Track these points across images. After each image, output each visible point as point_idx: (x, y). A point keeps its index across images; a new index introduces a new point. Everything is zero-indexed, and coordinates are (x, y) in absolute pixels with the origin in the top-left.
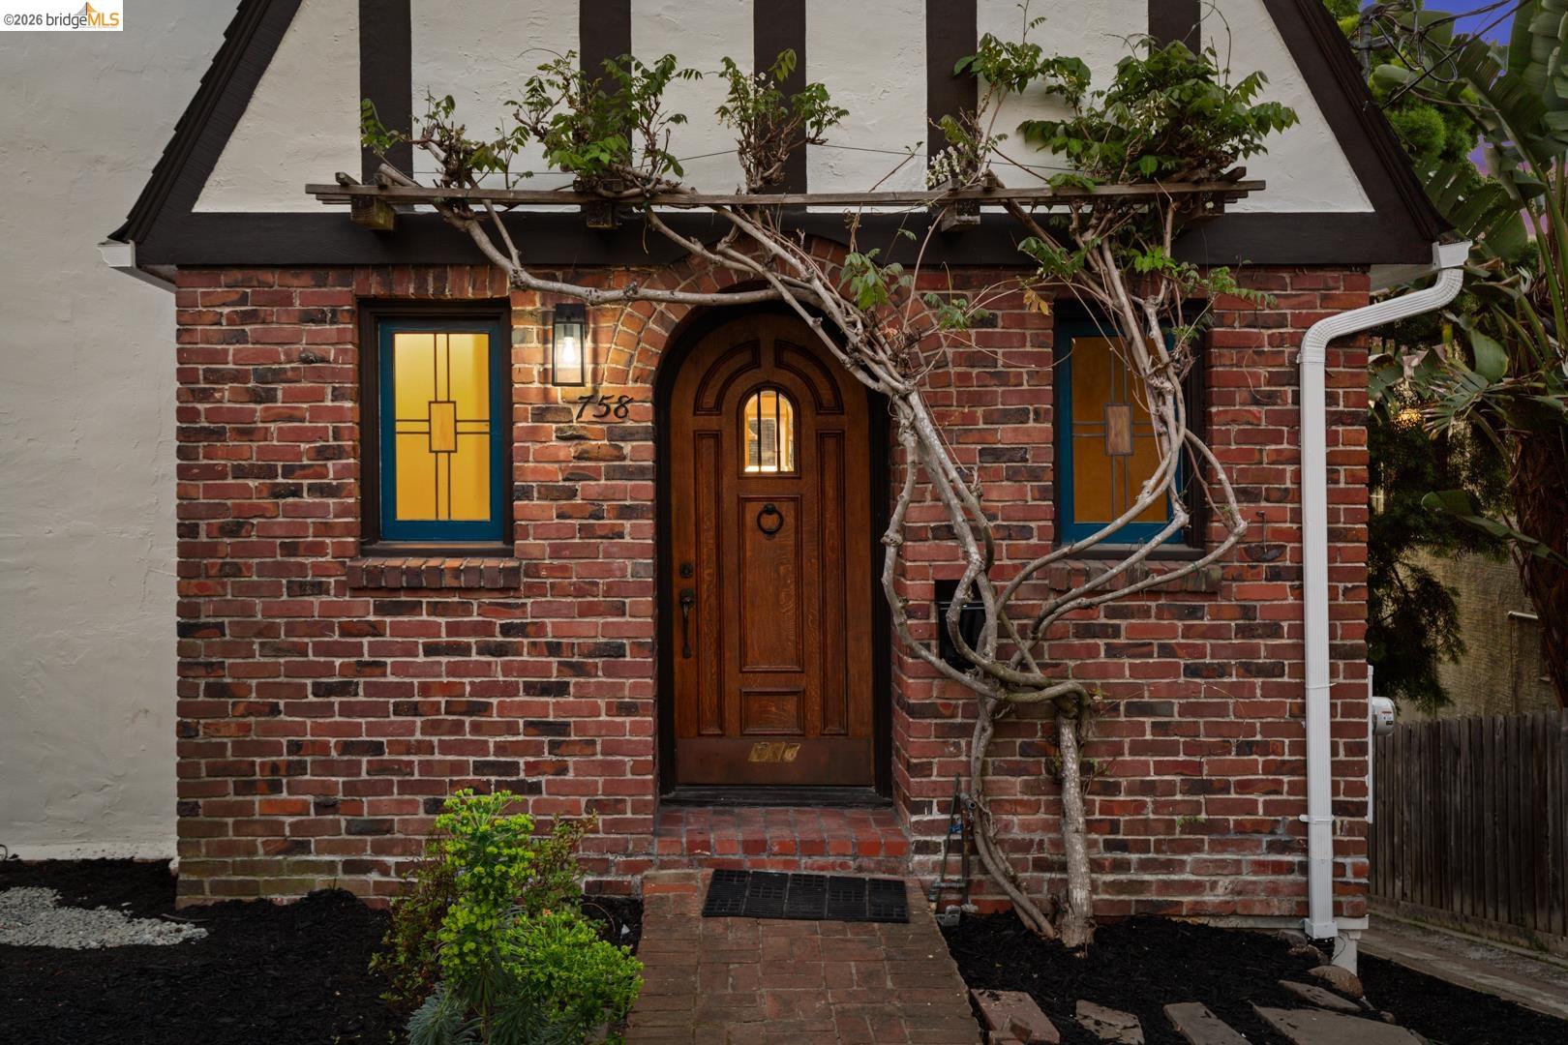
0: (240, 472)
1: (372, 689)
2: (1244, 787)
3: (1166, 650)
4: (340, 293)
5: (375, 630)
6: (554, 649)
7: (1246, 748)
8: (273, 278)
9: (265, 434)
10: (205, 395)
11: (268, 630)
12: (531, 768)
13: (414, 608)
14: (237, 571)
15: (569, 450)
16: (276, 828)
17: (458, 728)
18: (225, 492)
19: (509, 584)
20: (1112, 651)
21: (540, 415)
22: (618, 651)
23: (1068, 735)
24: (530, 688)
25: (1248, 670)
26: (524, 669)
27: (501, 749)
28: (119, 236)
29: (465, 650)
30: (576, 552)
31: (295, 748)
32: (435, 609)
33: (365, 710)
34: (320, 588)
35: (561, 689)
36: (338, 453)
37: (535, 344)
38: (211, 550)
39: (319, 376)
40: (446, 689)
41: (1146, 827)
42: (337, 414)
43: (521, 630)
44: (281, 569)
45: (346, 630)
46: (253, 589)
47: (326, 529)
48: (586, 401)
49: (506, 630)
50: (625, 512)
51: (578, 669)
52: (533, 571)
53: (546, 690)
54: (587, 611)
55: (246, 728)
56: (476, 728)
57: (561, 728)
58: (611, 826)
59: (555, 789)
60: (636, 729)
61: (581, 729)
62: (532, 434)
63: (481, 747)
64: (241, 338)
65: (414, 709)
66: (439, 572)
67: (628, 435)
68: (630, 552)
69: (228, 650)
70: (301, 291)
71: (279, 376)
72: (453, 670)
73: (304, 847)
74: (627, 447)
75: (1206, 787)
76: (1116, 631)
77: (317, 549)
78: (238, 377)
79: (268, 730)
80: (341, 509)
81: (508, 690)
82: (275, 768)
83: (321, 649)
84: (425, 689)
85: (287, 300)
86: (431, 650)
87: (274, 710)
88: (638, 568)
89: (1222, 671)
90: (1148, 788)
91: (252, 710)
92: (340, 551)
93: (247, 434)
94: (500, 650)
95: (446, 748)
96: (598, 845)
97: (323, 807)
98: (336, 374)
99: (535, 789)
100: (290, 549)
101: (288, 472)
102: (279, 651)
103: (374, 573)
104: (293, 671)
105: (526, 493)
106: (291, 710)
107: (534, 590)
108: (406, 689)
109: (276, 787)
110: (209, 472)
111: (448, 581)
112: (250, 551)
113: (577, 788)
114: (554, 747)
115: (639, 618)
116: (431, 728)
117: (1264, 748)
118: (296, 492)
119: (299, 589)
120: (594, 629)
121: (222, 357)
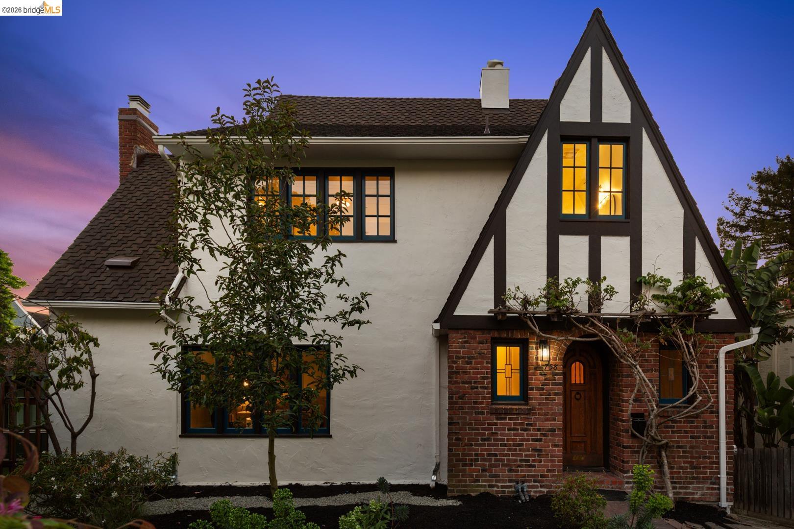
0: (463, 383)
1: (495, 440)
2: (704, 467)
3: (686, 432)
4: (488, 336)
5: (496, 424)
6: (539, 430)
7: (705, 457)
8: (472, 332)
9: (470, 373)
10: (455, 362)
11: (470, 424)
12: (533, 461)
13: (505, 419)
14: (463, 408)
15: (543, 378)
16: (472, 476)
17: (516, 450)
18: (460, 388)
19: (529, 412)
20: (672, 432)
21: (536, 369)
22: (554, 430)
23: (663, 454)
24: (533, 440)
25: (705, 437)
26: (532, 435)
27: (526, 456)
28: (436, 322)
29: (517, 430)
30: (544, 404)
31: (476, 455)
32: (510, 419)
33: (493, 445)
34: (483, 413)
35: (540, 440)
36: (487, 378)
37: (534, 350)
38: (456, 403)
39: (483, 358)
40: (513, 440)
41: (681, 478)
42: (487, 368)
43: (531, 425)
44: (474, 408)
45: (489, 424)
46: (466, 413)
47: (484, 398)
48: (546, 365)
49: (527, 425)
50: (556, 394)
51: (545, 435)
52: (534, 409)
53: (537, 440)
54: (547, 420)
55: (464, 449)
56: (520, 450)
57: (540, 450)
58: (552, 476)
59: (539, 466)
60: (558, 451)
61: (545, 451)
62: (534, 374)
63: (521, 455)
64: (464, 347)
65: (505, 445)
66: (512, 409)
67: (557, 374)
68: (557, 405)
69: (461, 429)
70: (479, 336)
71: (473, 358)
72: (515, 435)
73: (478, 481)
74: (557, 377)
75: (695, 468)
76: (674, 427)
77: (482, 403)
78: (463, 358)
79: (470, 450)
80: (487, 392)
81: (528, 440)
82: (472, 460)
83: (483, 429)
84: (508, 440)
85: (475, 338)
86: (509, 430)
87: (471, 445)
88: (558, 409)
89: (699, 437)
90: (681, 468)
91: (466, 445)
92: (488, 403)
93: (465, 373)
94: (525, 430)
95: (513, 455)
96: (549, 481)
97: (483, 470)
98: (487, 357)
99: (534, 466)
100: (475, 403)
101: (475, 383)
102: (473, 429)
103: (496, 409)
104: (476, 434)
105: (532, 389)
106: (476, 445)
107: (534, 414)
108: (503, 440)
109: (472, 465)
110: (456, 383)
111: (514, 412)
112: (465, 403)
113: (544, 466)
114: (539, 455)
115: (559, 422)
116: (509, 450)
117: (709, 458)
118: (477, 388)
119: (478, 413)
120: (548, 425)
121: (459, 352)
